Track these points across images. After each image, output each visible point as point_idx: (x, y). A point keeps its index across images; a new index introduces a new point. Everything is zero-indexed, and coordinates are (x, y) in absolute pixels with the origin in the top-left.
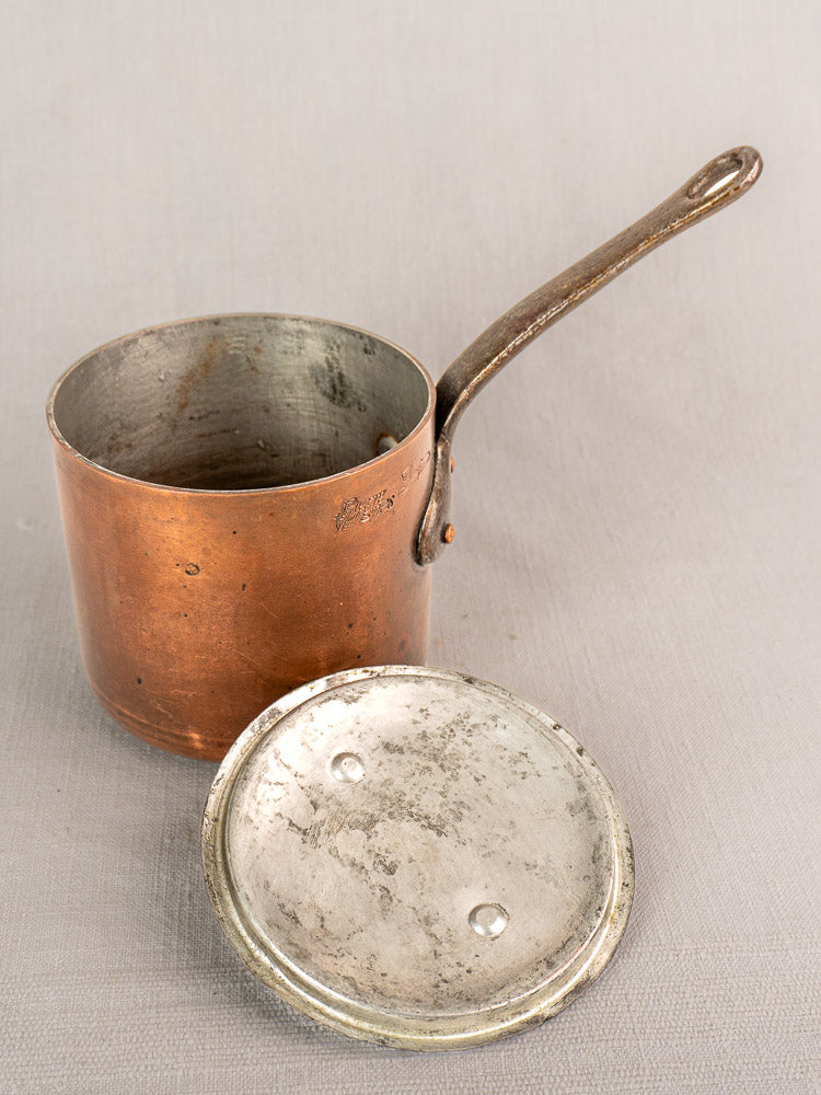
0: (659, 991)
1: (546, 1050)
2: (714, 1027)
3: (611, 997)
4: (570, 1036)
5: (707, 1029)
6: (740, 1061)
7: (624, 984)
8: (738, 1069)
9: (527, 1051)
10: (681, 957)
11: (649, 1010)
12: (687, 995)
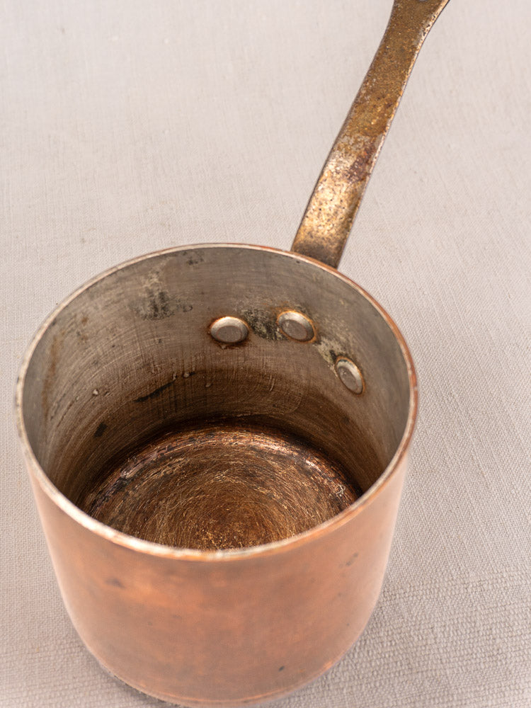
0: (456, 622)
1: (378, 684)
2: (500, 651)
3: (421, 631)
4: (394, 670)
5: (495, 653)
6: (522, 681)
7: (430, 618)
8: (522, 687)
9: (364, 687)
10: (470, 590)
11: (451, 640)
12: (478, 624)
